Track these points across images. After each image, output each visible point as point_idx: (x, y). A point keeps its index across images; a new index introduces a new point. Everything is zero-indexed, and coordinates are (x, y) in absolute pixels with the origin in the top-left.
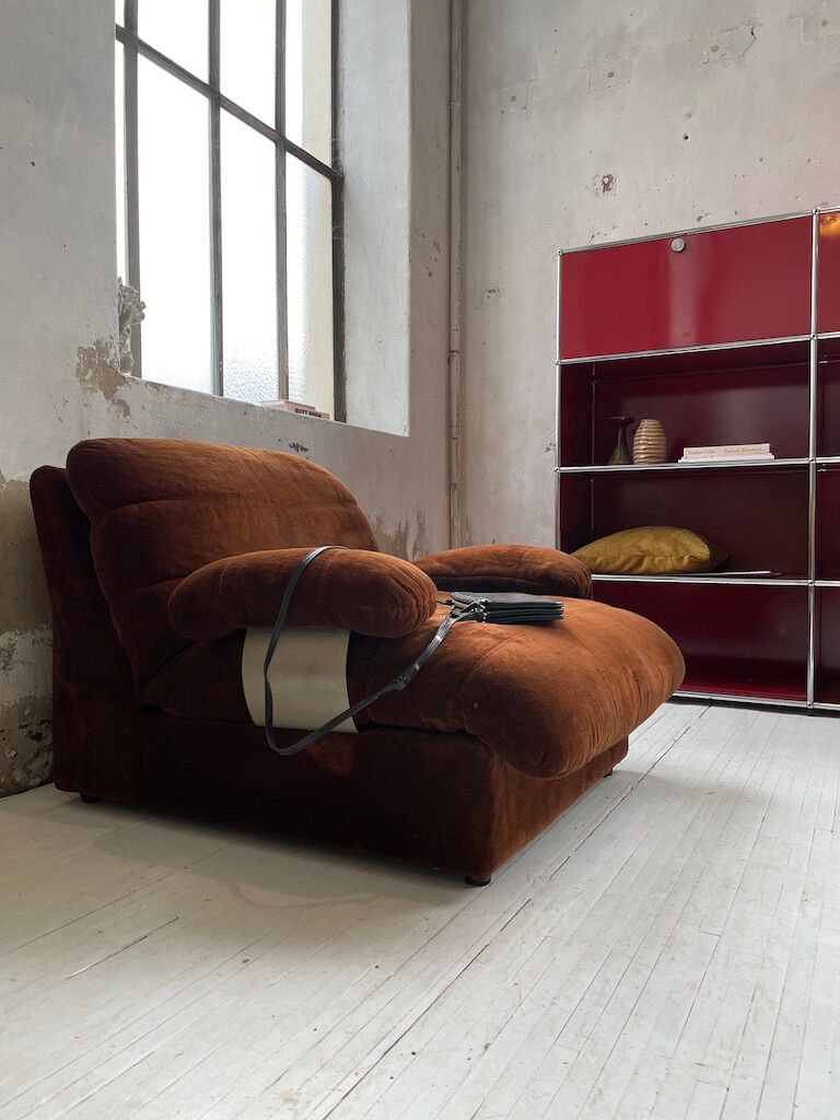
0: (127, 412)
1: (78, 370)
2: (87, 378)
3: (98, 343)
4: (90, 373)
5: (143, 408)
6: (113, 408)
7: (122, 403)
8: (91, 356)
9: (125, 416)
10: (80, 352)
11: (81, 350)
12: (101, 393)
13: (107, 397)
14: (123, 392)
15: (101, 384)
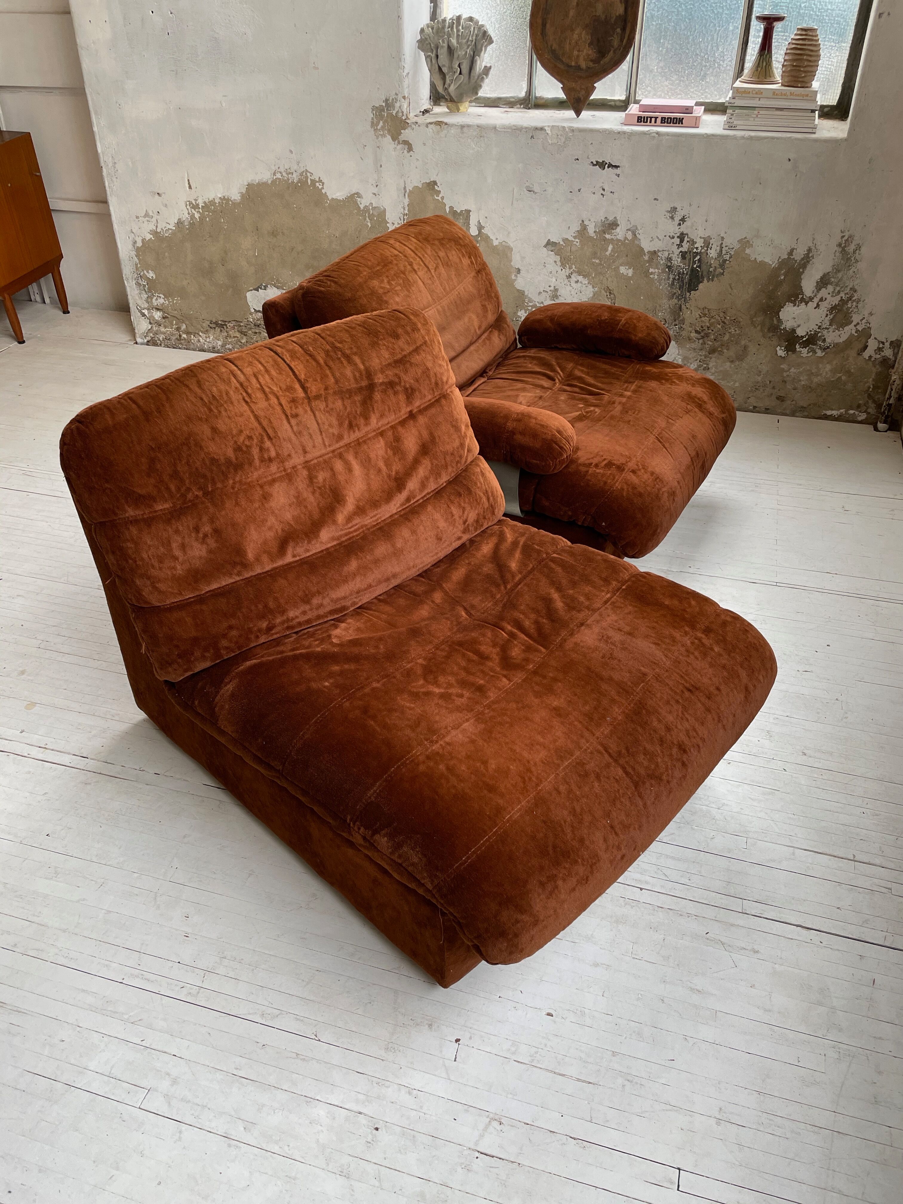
0: (410, 149)
1: (372, 123)
2: (379, 127)
3: (387, 100)
4: (381, 123)
5: (424, 144)
6: (400, 146)
7: (406, 143)
8: (381, 112)
9: (408, 152)
10: (373, 110)
11: (374, 108)
12: (389, 137)
13: (394, 139)
14: (406, 134)
15: (389, 131)
